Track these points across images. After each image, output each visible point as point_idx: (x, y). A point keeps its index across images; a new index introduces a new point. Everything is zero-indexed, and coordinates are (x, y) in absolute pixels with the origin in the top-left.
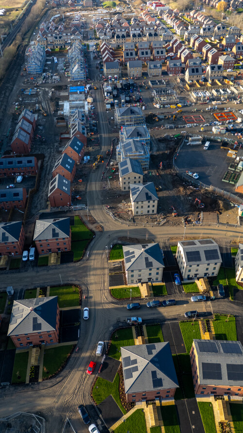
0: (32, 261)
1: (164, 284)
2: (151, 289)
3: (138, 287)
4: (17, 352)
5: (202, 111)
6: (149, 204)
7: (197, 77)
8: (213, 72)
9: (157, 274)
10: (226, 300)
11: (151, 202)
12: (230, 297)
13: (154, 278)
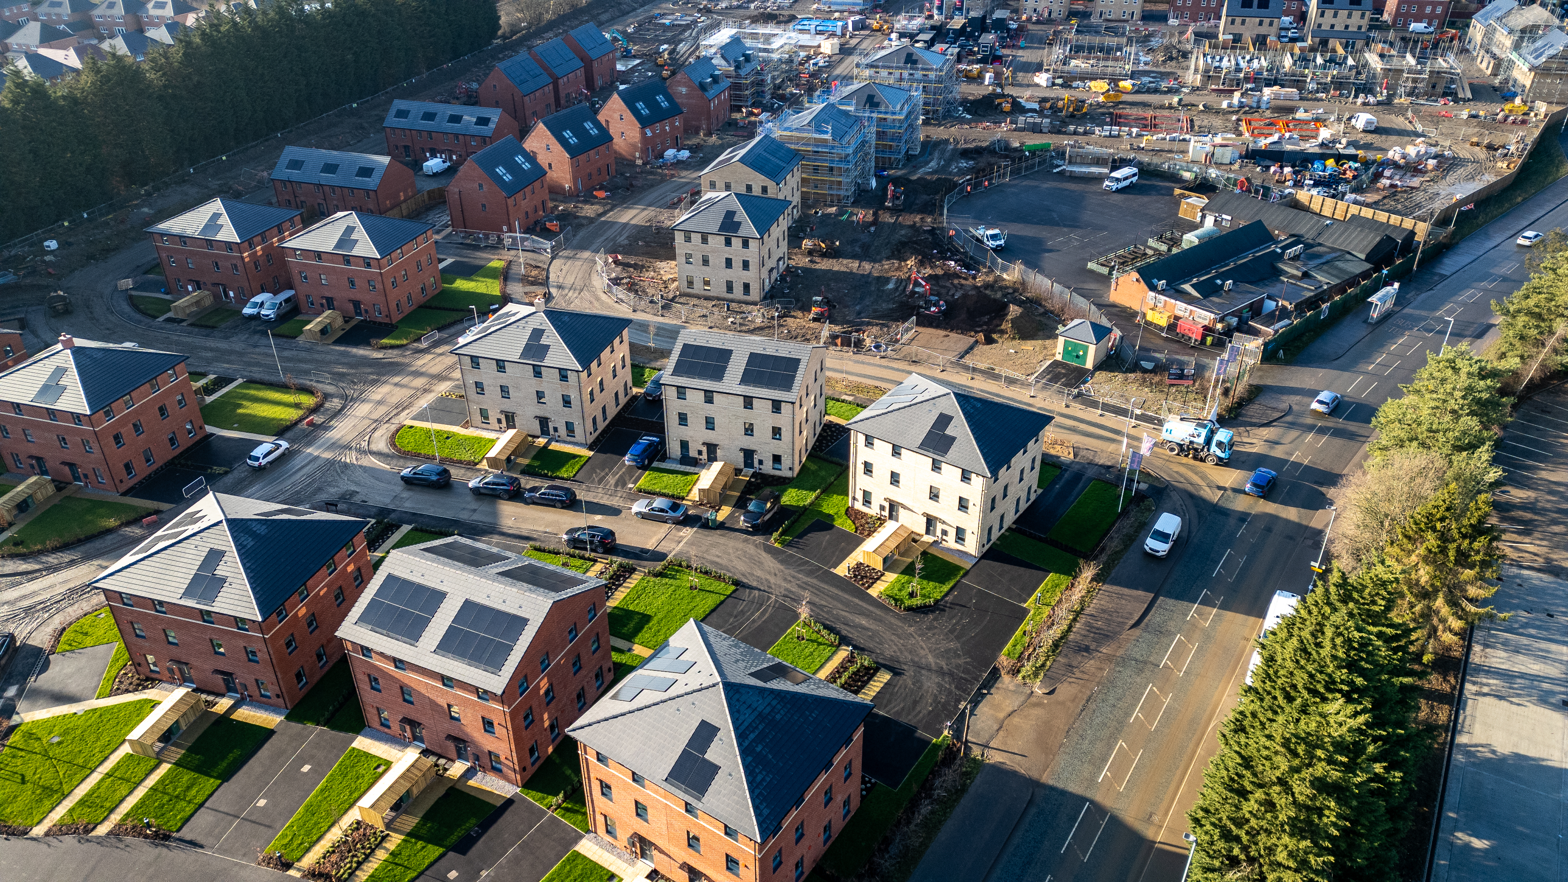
0: (262, 318)
1: (588, 453)
2: (533, 452)
3: (493, 441)
5: (1201, 107)
6: (728, 252)
7: (1261, 23)
8: (1329, 13)
9: (567, 402)
10: (759, 539)
11: (736, 243)
12: (775, 535)
13: (558, 422)
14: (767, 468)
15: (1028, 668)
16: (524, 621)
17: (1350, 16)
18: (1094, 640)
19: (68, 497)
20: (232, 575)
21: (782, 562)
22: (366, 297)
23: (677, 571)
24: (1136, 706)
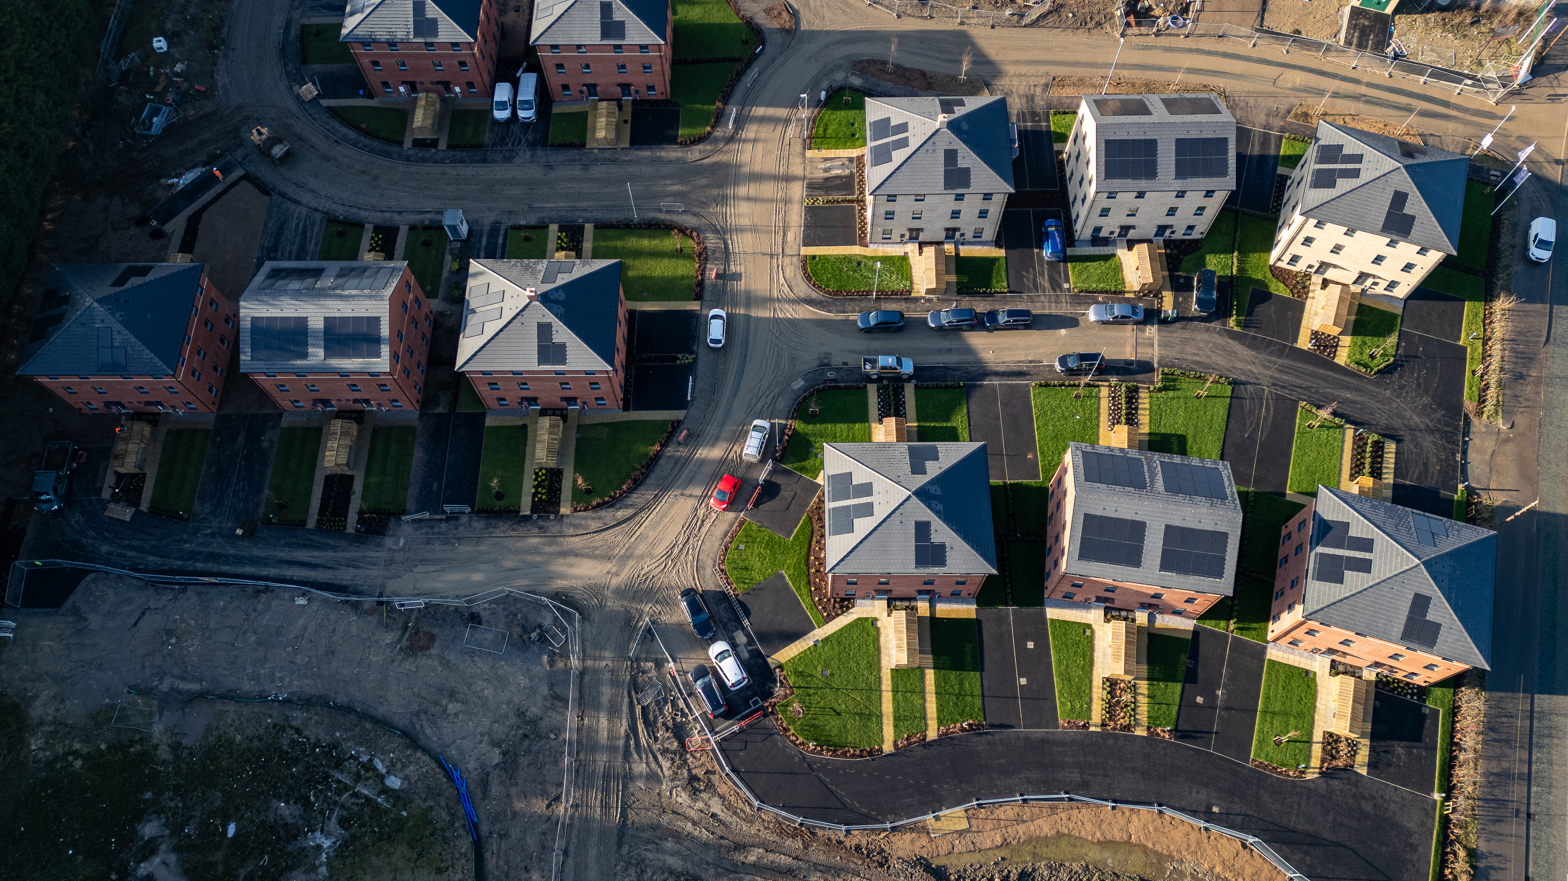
0: (527, 125)
1: (1001, 253)
2: (953, 266)
3: (905, 258)
4: (490, 421)
9: (983, 214)
10: (1215, 325)
12: (1233, 318)
13: (967, 229)
14: (1179, 235)
15: (1489, 407)
16: (1225, 535)
19: (579, 427)
20: (948, 540)
21: (1250, 347)
22: (639, 80)
23: (1174, 381)
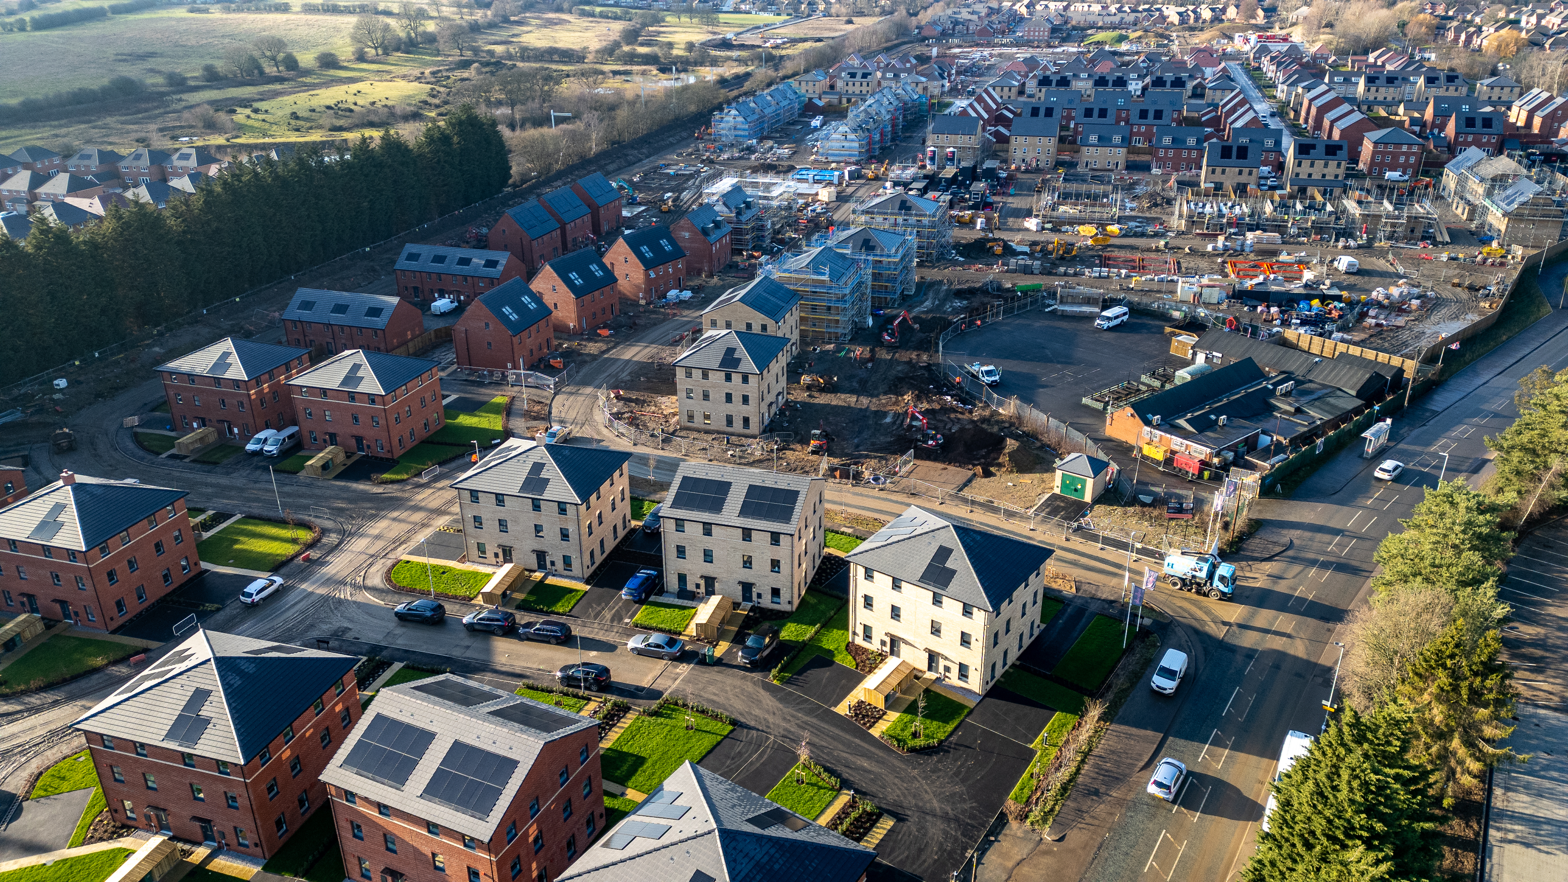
0: (265, 454)
1: (585, 587)
2: (531, 587)
3: (490, 576)
5: (1187, 250)
6: (728, 387)
7: (1240, 173)
8: (1306, 163)
9: (565, 535)
10: (757, 676)
11: (736, 378)
12: (774, 672)
13: (555, 556)
14: (766, 602)
15: (1036, 813)
16: (514, 764)
17: (1326, 166)
18: (1104, 783)
19: (56, 636)
20: (217, 716)
21: (781, 700)
22: (369, 433)
23: (673, 710)
24: (1150, 854)
